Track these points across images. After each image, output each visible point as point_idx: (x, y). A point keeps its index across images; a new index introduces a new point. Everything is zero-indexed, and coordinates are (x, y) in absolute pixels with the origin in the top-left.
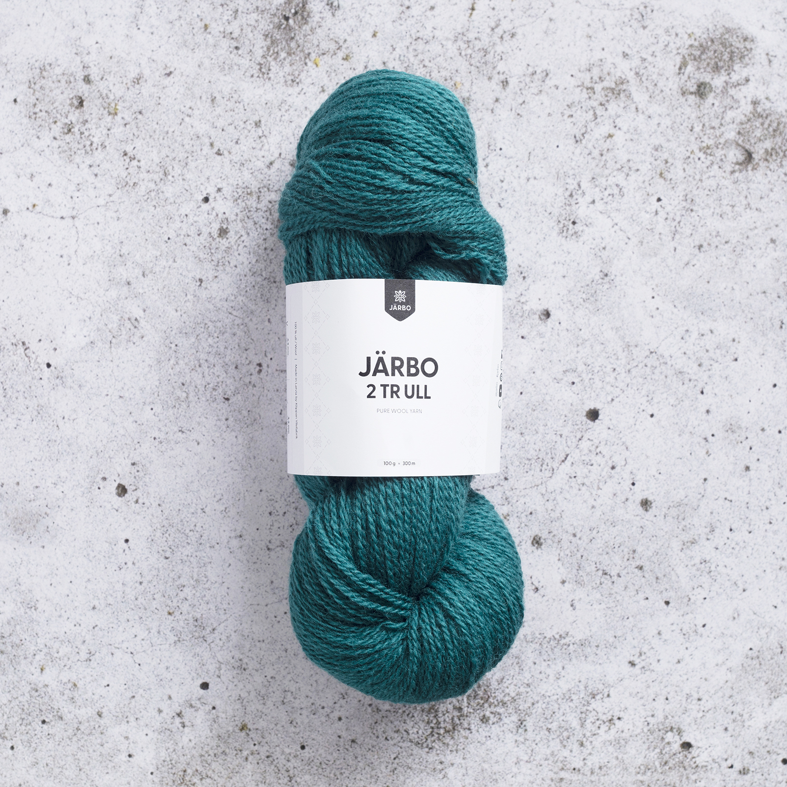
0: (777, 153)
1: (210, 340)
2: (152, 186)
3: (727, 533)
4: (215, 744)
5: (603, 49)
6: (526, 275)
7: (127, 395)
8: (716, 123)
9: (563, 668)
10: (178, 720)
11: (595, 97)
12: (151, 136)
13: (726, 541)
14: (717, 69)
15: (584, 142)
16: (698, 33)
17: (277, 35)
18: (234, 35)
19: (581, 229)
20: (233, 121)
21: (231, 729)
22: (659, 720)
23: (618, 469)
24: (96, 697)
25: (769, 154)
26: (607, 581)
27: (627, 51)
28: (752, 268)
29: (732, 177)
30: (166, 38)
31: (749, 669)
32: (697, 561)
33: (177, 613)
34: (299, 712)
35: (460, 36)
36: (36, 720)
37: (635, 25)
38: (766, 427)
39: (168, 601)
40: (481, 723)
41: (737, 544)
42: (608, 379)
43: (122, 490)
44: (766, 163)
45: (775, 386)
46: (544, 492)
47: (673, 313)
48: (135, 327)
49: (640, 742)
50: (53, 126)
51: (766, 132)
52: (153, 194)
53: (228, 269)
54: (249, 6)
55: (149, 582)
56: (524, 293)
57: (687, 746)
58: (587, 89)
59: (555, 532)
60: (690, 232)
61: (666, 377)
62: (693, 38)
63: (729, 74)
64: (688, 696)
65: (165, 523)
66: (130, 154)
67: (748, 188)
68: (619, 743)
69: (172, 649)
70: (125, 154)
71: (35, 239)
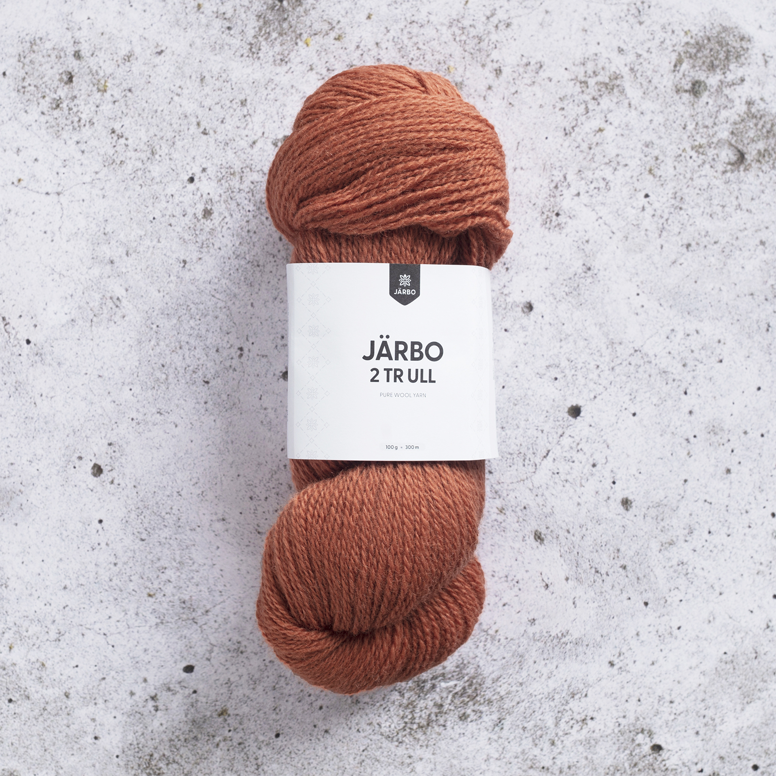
0: (769, 154)
1: (192, 323)
2: (139, 164)
3: (706, 535)
4: (187, 729)
5: (598, 44)
6: (509, 266)
7: (106, 374)
8: (709, 122)
10: (151, 703)
11: (588, 91)
12: (139, 115)
13: (704, 543)
14: (712, 67)
15: (573, 135)
16: (695, 30)
17: (270, 16)
18: (227, 16)
19: (564, 221)
20: (220, 101)
21: (208, 714)
22: (630, 722)
23: (599, 467)
24: (64, 678)
25: (762, 155)
27: (623, 46)
28: (741, 270)
29: (724, 177)
30: (159, 16)
31: (722, 673)
32: (674, 562)
33: (159, 595)
34: (287, 698)
35: (455, 22)
36: (3, 698)
37: (632, 20)
38: (748, 430)
39: (147, 583)
40: (457, 720)
41: (715, 547)
42: (591, 376)
43: (98, 470)
44: (758, 165)
45: (759, 389)
46: (531, 487)
47: (658, 311)
48: (117, 306)
49: (611, 743)
50: (41, 101)
51: (759, 133)
52: (140, 173)
53: (212, 251)
55: (125, 563)
56: (507, 284)
57: (657, 748)
58: (581, 83)
59: (552, 528)
60: (678, 230)
61: (650, 376)
62: (689, 35)
63: (724, 73)
64: (661, 698)
65: (140, 505)
66: (118, 132)
67: (740, 189)
68: (589, 743)
69: (153, 631)
70: (113, 132)
71: (19, 214)
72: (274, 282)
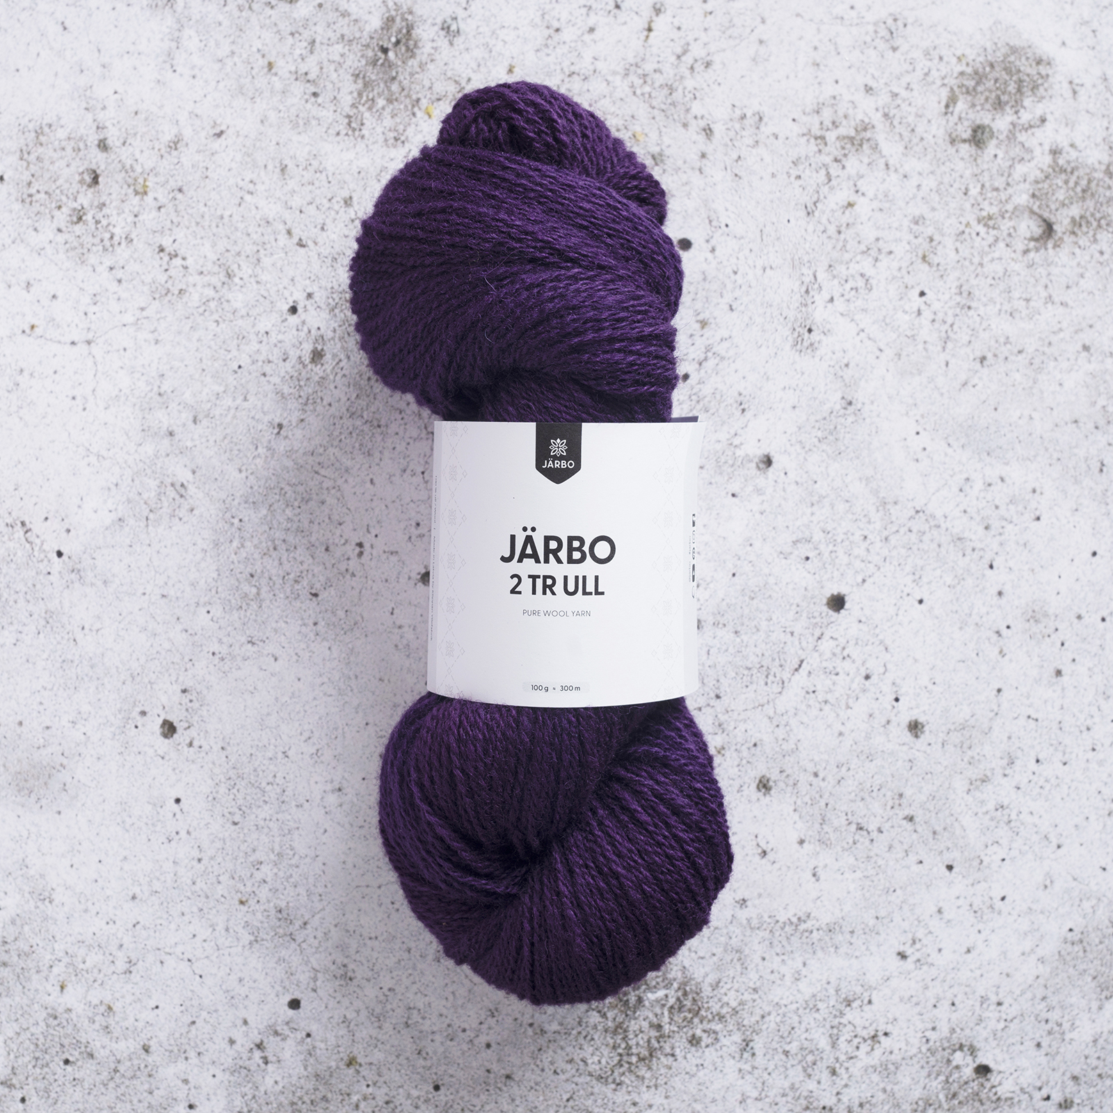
0: (1088, 222)
1: (289, 512)
2: (210, 293)
3: (1032, 765)
4: (311, 1087)
5: (837, 82)
6: (746, 406)
7: (172, 593)
8: (1000, 182)
9: (804, 964)
10: (257, 1054)
11: (827, 149)
12: (198, 224)
13: (1031, 777)
14: (999, 105)
15: (816, 214)
16: (971, 54)
17: (372, 75)
18: (310, 77)
19: (818, 339)
20: (314, 199)
21: (333, 1064)
22: (943, 1035)
23: (874, 679)
24: (140, 1025)
25: (1076, 223)
26: (862, 838)
27: (871, 83)
28: (1058, 388)
29: (1025, 258)
30: (214, 83)
31: (1068, 958)
32: (991, 806)
33: (252, 902)
34: (430, 1037)
35: (633, 68)
36: (56, 1059)
37: (882, 45)
38: (1083, 613)
39: (239, 885)
40: (689, 1046)
41: (1047, 781)
42: (856, 551)
43: (169, 729)
44: (1073, 238)
45: (1094, 554)
46: (772, 714)
47: (946, 455)
48: (182, 496)
49: (917, 1067)
50: (56, 213)
51: (1072, 193)
52: (213, 305)
53: (319, 408)
54: (330, 34)
55: (212, 858)
56: (739, 432)
57: (983, 1070)
58: (816, 138)
59: (789, 771)
60: (967, 338)
61: (939, 546)
62: (964, 62)
63: (1016, 112)
64: (984, 999)
65: (232, 773)
66: (170, 249)
67: (1049, 274)
68: (887, 1069)
69: (247, 953)
70: (162, 250)
71: (36, 374)
72: (401, 447)
